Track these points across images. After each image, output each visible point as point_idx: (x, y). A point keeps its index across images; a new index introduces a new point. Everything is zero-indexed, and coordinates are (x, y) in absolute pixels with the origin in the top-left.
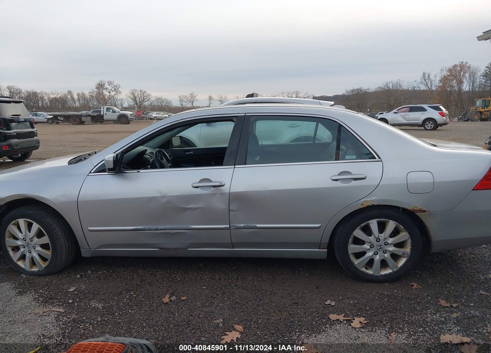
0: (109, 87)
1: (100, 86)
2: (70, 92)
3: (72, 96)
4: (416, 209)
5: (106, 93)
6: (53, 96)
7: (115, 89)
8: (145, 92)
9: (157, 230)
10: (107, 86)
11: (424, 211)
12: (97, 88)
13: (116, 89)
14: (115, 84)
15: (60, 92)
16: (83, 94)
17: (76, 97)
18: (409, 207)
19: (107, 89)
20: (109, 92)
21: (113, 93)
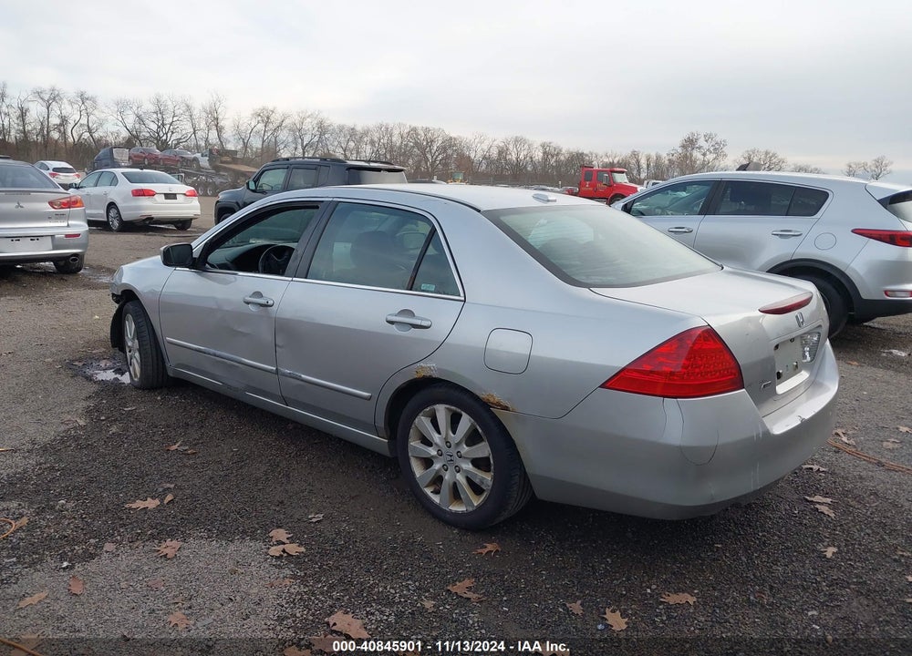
0: (706, 146)
1: (690, 143)
2: (635, 154)
3: (638, 162)
4: (492, 400)
5: (697, 155)
6: (606, 160)
7: (715, 149)
8: (774, 155)
9: (215, 355)
10: (701, 142)
11: (506, 408)
12: (683, 146)
13: (718, 150)
14: (718, 139)
15: (618, 153)
16: (658, 157)
17: (643, 163)
18: (482, 395)
19: (700, 148)
20: (704, 155)
21: (710, 157)
